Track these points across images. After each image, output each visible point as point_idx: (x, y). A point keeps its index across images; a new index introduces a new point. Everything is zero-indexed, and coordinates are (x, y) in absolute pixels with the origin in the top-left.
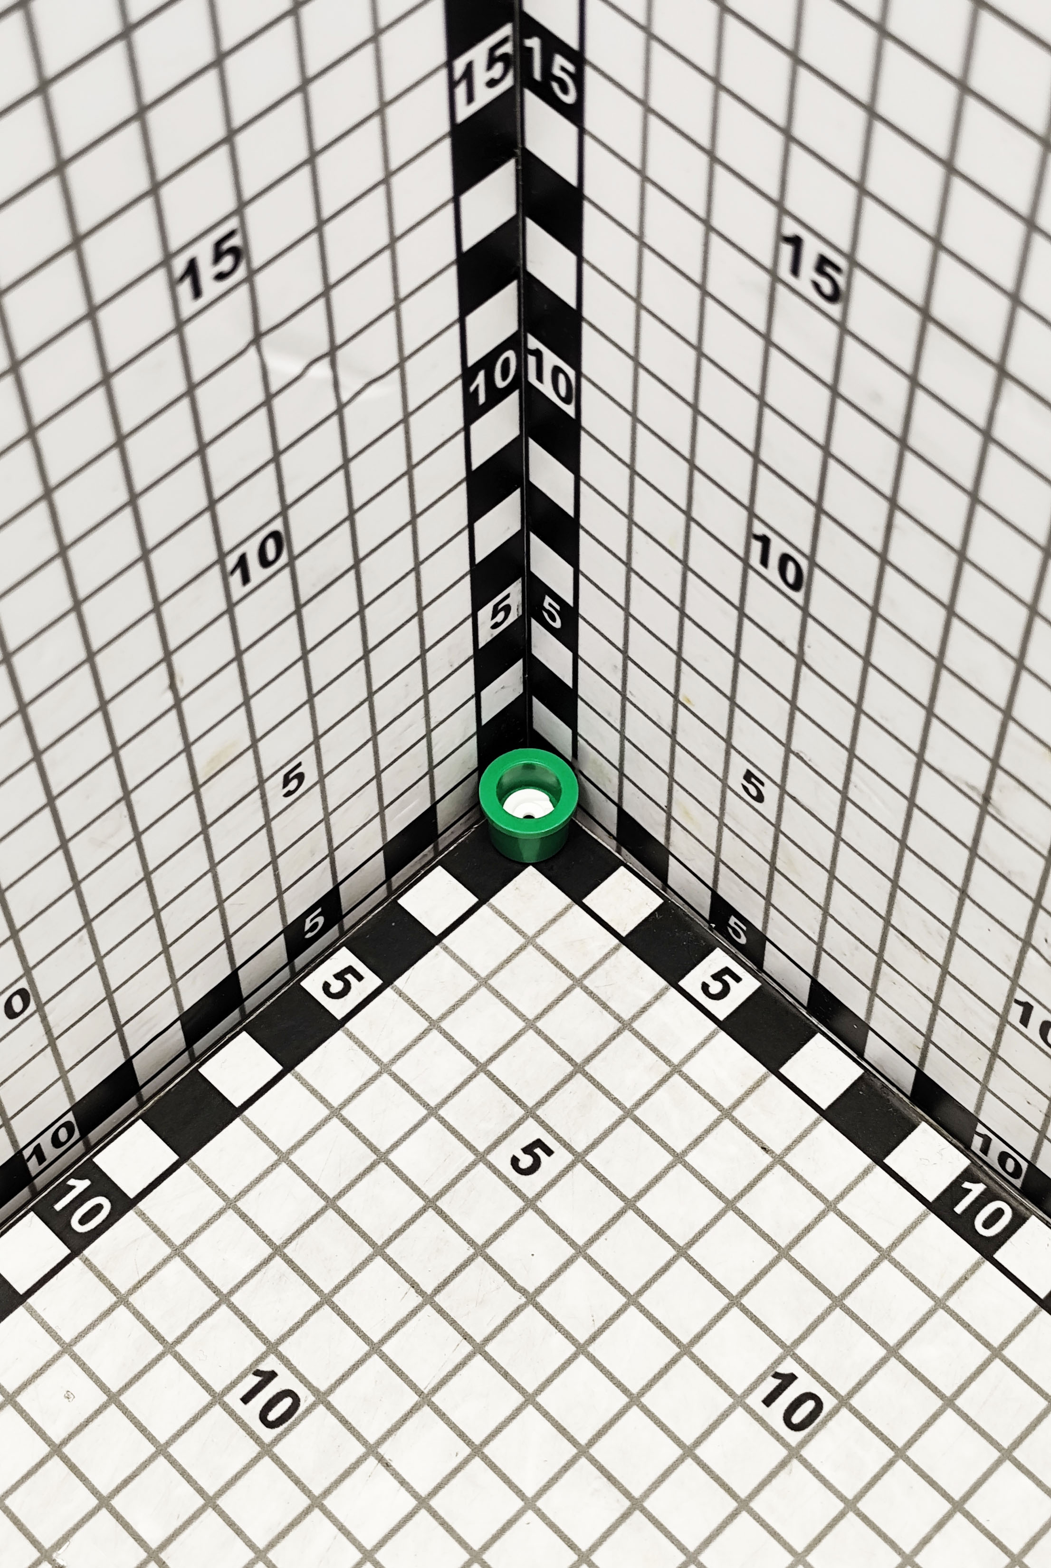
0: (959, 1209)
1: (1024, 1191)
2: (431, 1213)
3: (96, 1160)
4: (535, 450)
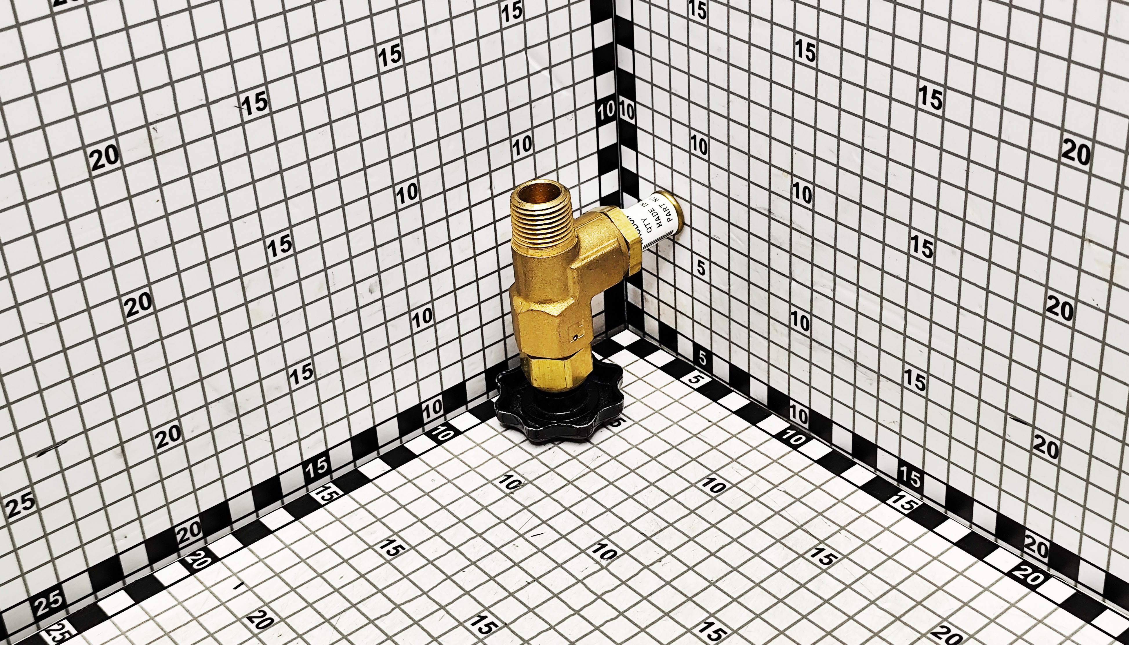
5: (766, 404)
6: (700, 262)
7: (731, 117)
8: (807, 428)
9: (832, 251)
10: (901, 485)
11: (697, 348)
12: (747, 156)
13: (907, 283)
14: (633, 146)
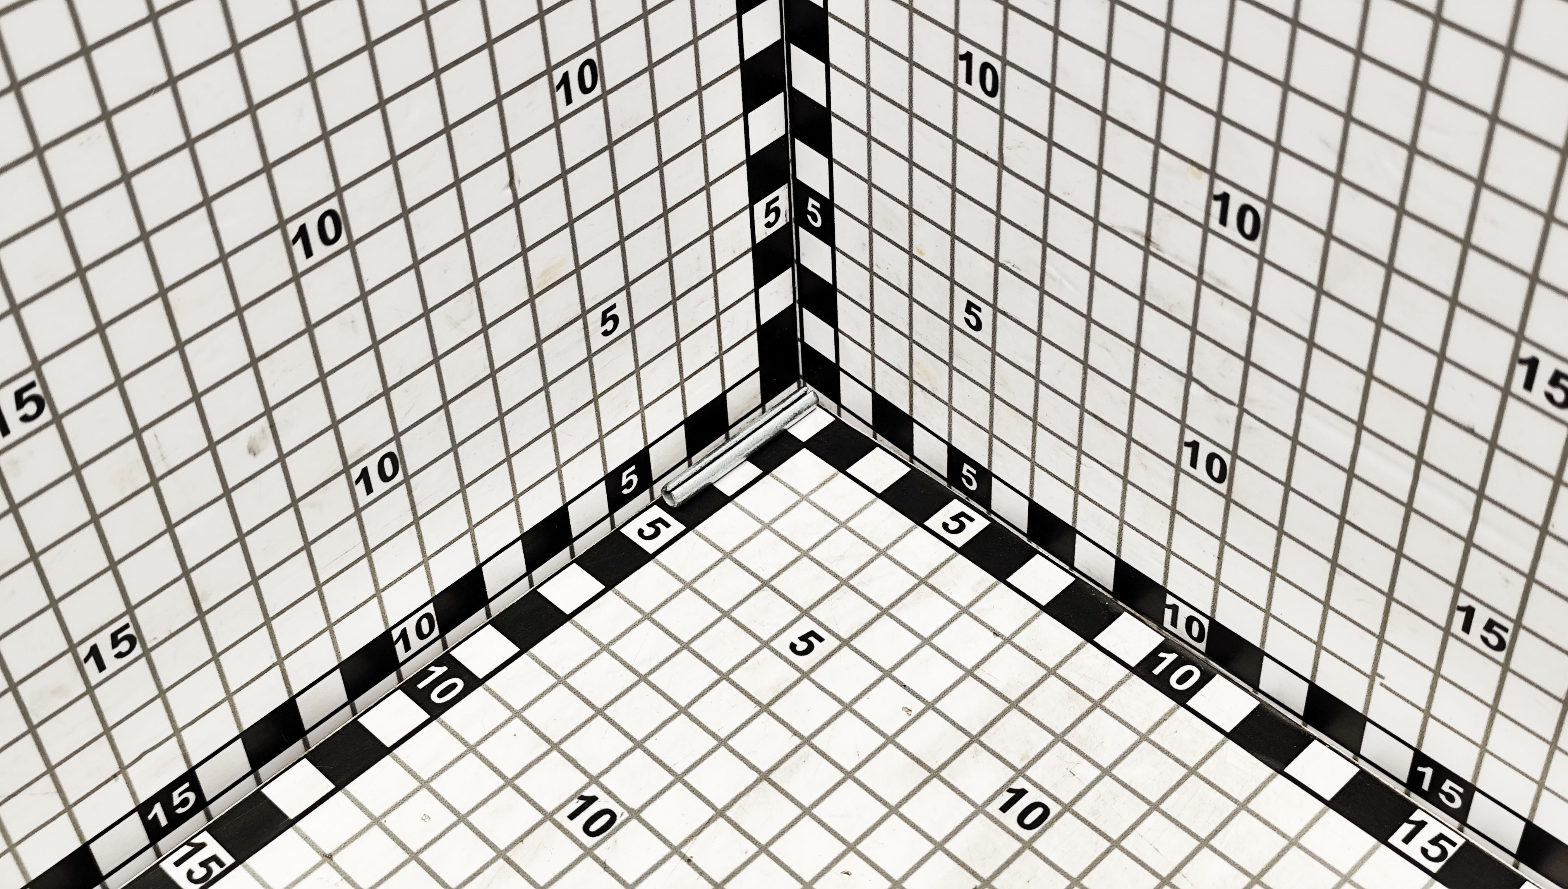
0: (1157, 671)
1: (1208, 655)
5: (1111, 589)
6: (970, 305)
7: (1062, 28)
8: (1204, 651)
9: (1303, 346)
10: (1412, 794)
11: (956, 458)
12: (1098, 119)
13: (1493, 445)
14: (820, 50)
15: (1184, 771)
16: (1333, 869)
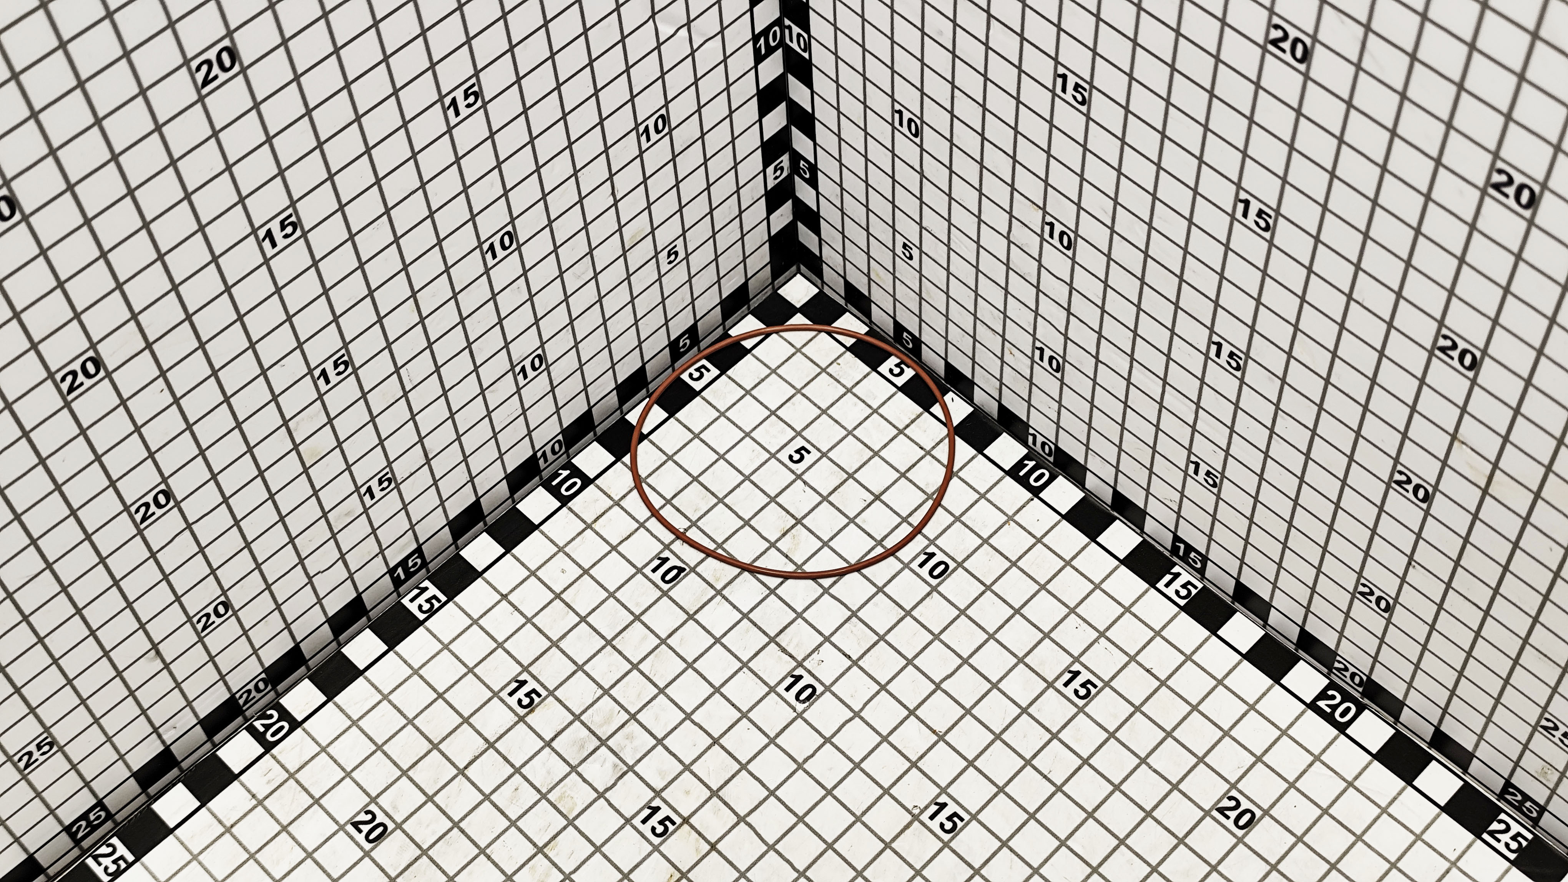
0: (1022, 474)
1: (1054, 464)
2: (747, 482)
3: (573, 461)
4: (791, 79)
15: (1034, 540)
16: (1119, 603)
